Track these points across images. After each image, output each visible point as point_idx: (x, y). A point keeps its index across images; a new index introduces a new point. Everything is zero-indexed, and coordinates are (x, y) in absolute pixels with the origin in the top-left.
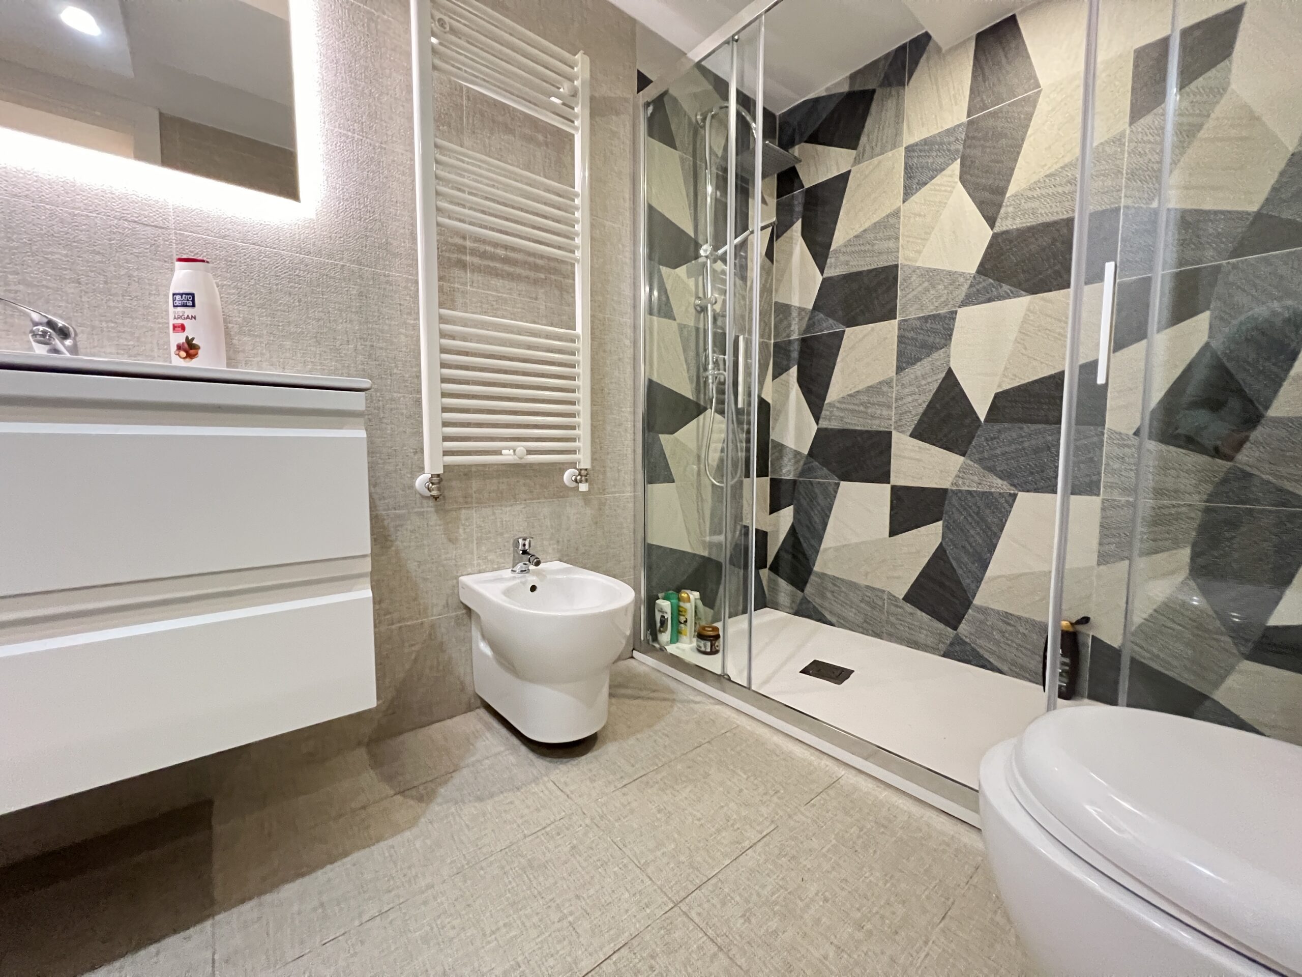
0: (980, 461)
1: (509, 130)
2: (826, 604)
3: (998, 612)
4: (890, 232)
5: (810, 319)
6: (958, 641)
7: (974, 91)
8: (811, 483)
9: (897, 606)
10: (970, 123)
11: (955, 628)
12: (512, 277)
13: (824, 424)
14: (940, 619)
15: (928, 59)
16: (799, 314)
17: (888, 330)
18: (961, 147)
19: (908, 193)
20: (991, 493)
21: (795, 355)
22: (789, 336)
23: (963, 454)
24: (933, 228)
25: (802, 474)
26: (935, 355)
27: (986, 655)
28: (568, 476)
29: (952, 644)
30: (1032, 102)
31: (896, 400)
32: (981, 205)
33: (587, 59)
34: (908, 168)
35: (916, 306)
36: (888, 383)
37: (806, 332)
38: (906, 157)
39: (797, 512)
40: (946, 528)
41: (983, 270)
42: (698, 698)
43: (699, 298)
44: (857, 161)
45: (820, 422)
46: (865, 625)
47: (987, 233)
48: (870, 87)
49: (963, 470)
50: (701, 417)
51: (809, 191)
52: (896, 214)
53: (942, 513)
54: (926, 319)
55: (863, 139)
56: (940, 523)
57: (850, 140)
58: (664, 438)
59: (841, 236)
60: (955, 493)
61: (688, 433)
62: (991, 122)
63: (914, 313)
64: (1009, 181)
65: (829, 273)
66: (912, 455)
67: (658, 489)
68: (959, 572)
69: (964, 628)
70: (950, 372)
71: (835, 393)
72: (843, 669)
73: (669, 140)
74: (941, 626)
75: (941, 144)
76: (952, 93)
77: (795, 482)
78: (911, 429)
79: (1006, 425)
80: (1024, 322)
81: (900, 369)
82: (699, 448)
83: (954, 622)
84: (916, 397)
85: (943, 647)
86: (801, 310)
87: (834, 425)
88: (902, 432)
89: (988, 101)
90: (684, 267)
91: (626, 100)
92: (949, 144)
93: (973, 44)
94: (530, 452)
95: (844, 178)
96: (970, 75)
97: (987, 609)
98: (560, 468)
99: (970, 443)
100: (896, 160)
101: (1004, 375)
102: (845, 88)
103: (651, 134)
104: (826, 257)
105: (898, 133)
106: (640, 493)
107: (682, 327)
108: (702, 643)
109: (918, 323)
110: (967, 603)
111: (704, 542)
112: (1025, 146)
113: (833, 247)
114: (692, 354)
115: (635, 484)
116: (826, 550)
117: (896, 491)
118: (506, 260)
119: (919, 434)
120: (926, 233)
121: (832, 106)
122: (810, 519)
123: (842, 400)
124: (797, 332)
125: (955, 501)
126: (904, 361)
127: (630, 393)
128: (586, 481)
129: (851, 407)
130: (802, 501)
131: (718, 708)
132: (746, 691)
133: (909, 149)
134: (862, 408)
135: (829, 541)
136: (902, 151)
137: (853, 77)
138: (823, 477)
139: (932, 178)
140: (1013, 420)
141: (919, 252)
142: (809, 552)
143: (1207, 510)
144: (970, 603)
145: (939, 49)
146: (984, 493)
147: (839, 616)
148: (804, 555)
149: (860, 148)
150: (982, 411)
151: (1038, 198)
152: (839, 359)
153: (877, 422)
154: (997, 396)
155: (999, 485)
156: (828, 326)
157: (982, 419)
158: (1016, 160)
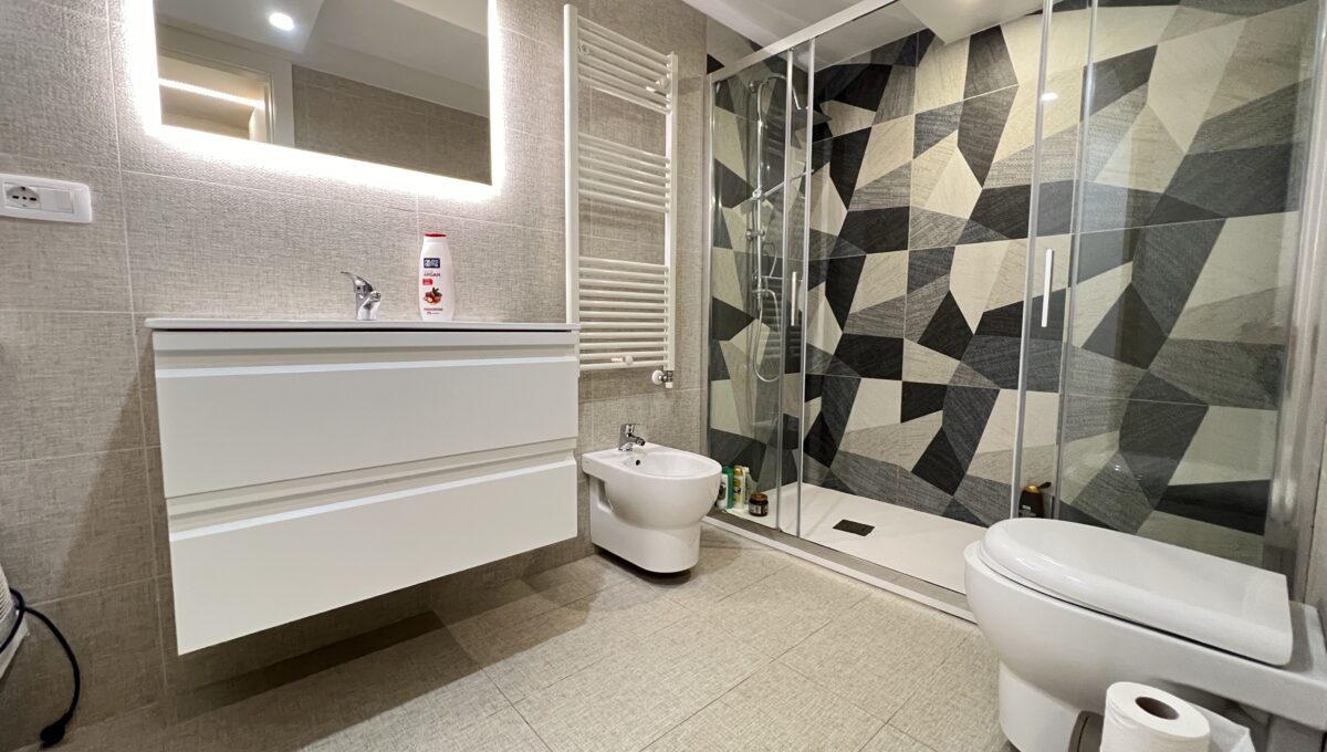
0: (972, 364)
1: (620, 114)
2: (850, 477)
3: (985, 481)
4: (903, 181)
5: (836, 245)
6: (954, 503)
7: (969, 79)
8: (837, 379)
9: (906, 478)
10: (966, 103)
11: (952, 494)
12: (620, 225)
13: (848, 330)
14: (939, 486)
15: (933, 50)
16: (828, 240)
17: (901, 258)
18: (959, 120)
19: (918, 151)
20: (980, 389)
21: (824, 273)
22: (818, 256)
23: (959, 359)
24: (937, 181)
25: (829, 371)
26: (938, 281)
27: (976, 514)
28: (656, 376)
29: (950, 506)
30: (1012, 93)
31: (908, 314)
32: (974, 168)
33: (677, 57)
34: (918, 132)
35: (923, 241)
36: (900, 299)
37: (832, 255)
38: (917, 123)
39: (824, 403)
40: (945, 416)
41: (974, 217)
42: (758, 547)
43: (749, 230)
44: (876, 121)
45: (845, 328)
46: (881, 493)
47: (979, 190)
48: (888, 63)
49: (959, 370)
50: (750, 326)
51: (837, 140)
52: (908, 166)
53: (942, 403)
54: (931, 251)
55: (882, 104)
56: (941, 412)
57: (872, 104)
58: (723, 344)
59: (864, 179)
60: (953, 388)
61: (740, 340)
62: (980, 105)
63: (922, 246)
64: (994, 151)
65: (853, 208)
66: (920, 358)
67: (718, 385)
68: (956, 450)
69: (959, 494)
70: (949, 294)
71: (857, 305)
72: (867, 526)
73: (729, 107)
74: (941, 492)
75: (943, 116)
76: (952, 77)
77: (823, 377)
78: (919, 337)
79: (991, 337)
80: (1005, 259)
81: (910, 289)
82: (749, 350)
83: (951, 490)
84: (922, 312)
85: (943, 509)
86: (830, 236)
87: (856, 331)
88: (912, 340)
89: (980, 88)
90: (739, 206)
91: (699, 79)
92: (950, 116)
93: (968, 42)
94: (635, 359)
95: (867, 132)
96: (966, 66)
97: (977, 478)
98: (650, 370)
99: (964, 350)
100: (907, 125)
101: (990, 299)
102: (868, 61)
103: (717, 103)
104: (851, 195)
105: (909, 102)
106: (705, 388)
107: (737, 254)
108: (754, 508)
109: (924, 254)
110: (961, 474)
111: (751, 426)
112: (1006, 126)
113: (857, 187)
114: (743, 276)
115: (701, 382)
116: (849, 433)
117: (906, 385)
118: (616, 213)
119: (926, 341)
120: (932, 184)
121: (856, 73)
122: (836, 407)
123: (863, 312)
124: (825, 254)
125: (952, 394)
126: (914, 283)
127: (699, 309)
128: (671, 380)
129: (871, 318)
130: (829, 392)
131: (775, 553)
132: (796, 540)
133: (919, 117)
134: (880, 319)
135: (853, 425)
136: (912, 119)
137: (874, 53)
138: (846, 373)
139: (937, 142)
140: (996, 333)
141: (926, 198)
142: (835, 435)
143: (1131, 403)
144: (964, 474)
145: (942, 43)
146: (975, 389)
147: (860, 487)
148: (830, 436)
149: (879, 111)
150: (973, 326)
151: (1016, 167)
152: (861, 278)
153: (892, 330)
154: (984, 314)
155: (985, 383)
156: (852, 251)
157: (974, 331)
158: (1000, 136)
